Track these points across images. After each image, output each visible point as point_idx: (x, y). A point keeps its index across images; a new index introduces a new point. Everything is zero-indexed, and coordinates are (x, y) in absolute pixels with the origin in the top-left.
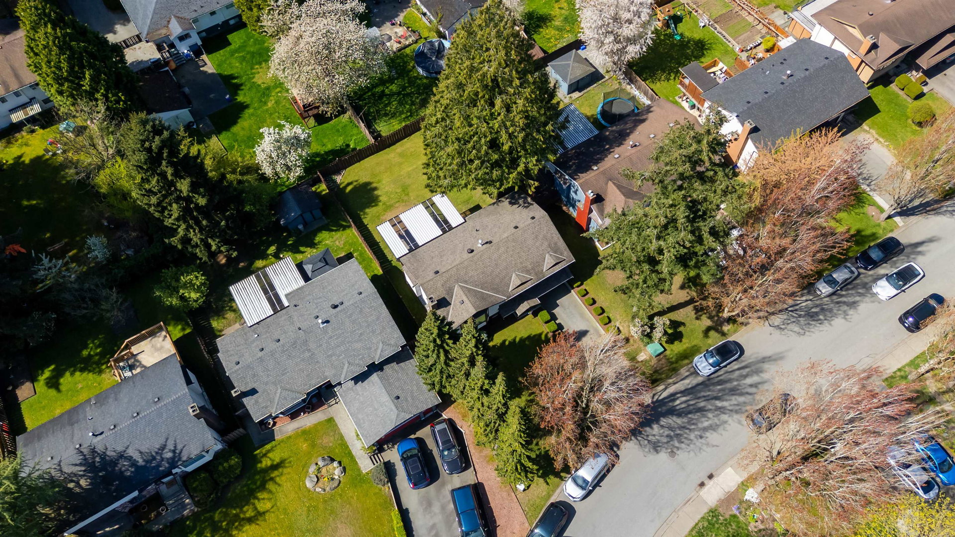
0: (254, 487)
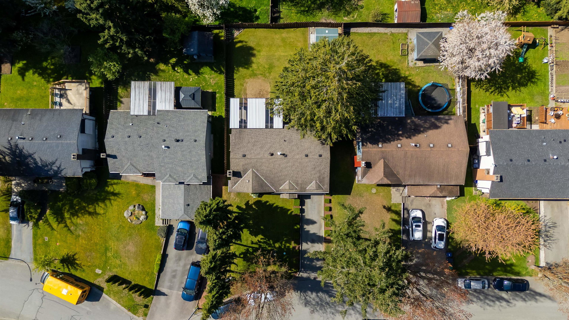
0: (99, 198)
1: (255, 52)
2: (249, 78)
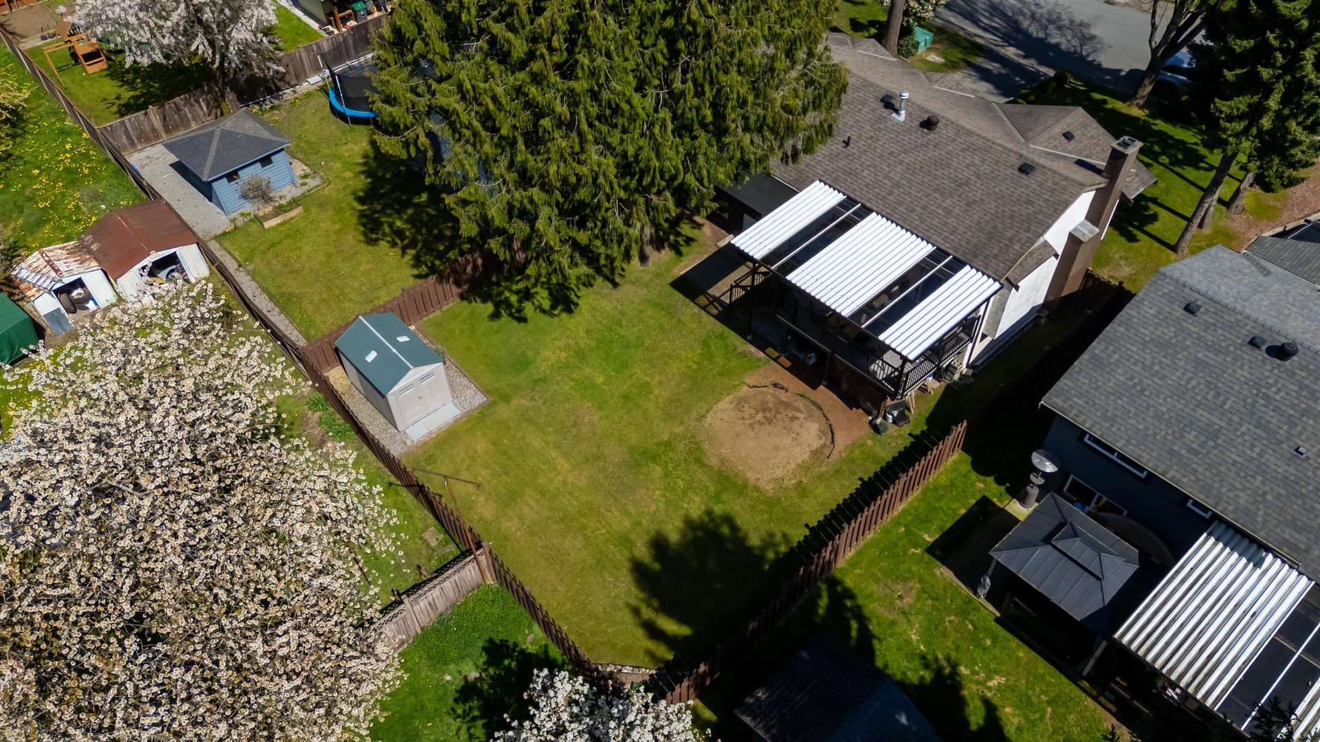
1: (643, 552)
2: (756, 488)
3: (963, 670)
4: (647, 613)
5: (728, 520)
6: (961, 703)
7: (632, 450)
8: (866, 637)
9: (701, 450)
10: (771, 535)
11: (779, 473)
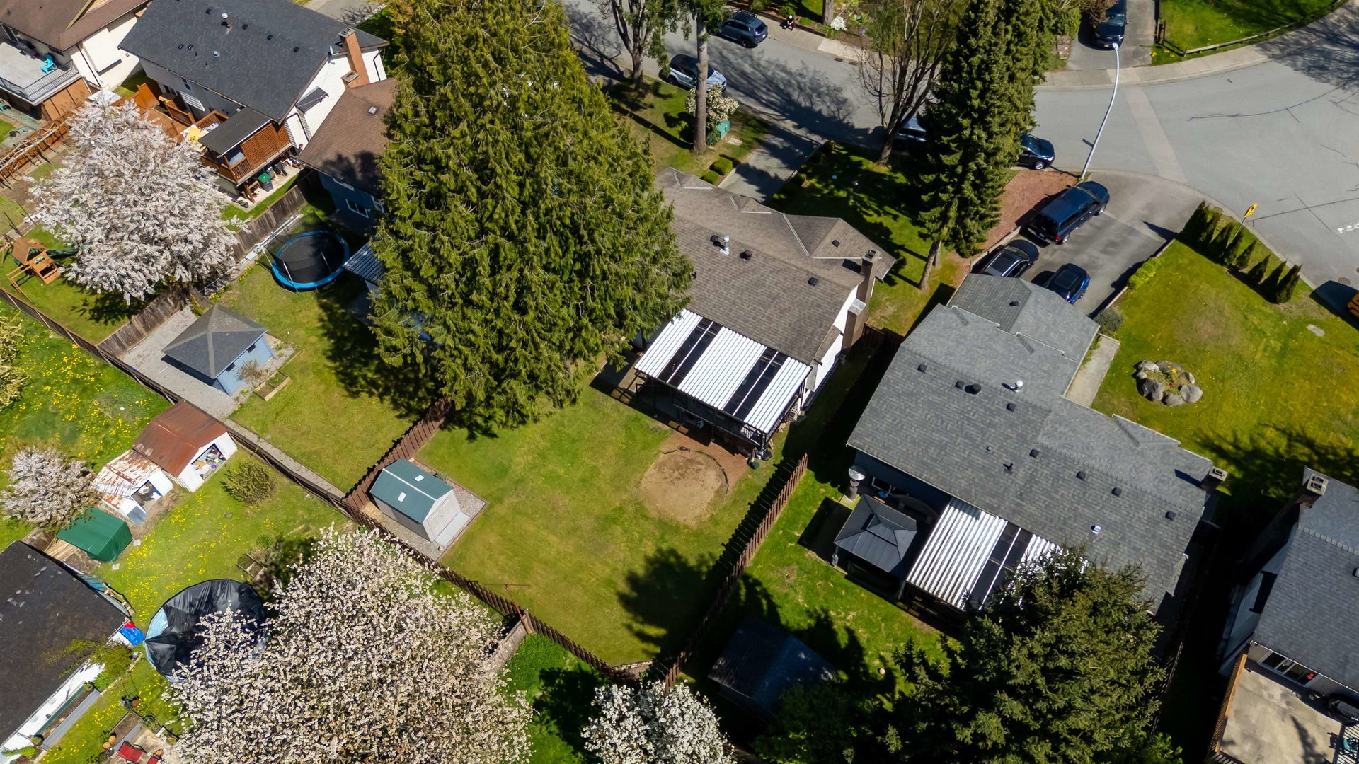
1: (623, 587)
2: (686, 527)
3: (832, 613)
4: (637, 627)
5: (673, 552)
6: (833, 634)
7: (597, 518)
8: (773, 607)
9: (643, 507)
10: (702, 556)
11: (698, 512)
